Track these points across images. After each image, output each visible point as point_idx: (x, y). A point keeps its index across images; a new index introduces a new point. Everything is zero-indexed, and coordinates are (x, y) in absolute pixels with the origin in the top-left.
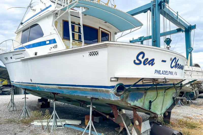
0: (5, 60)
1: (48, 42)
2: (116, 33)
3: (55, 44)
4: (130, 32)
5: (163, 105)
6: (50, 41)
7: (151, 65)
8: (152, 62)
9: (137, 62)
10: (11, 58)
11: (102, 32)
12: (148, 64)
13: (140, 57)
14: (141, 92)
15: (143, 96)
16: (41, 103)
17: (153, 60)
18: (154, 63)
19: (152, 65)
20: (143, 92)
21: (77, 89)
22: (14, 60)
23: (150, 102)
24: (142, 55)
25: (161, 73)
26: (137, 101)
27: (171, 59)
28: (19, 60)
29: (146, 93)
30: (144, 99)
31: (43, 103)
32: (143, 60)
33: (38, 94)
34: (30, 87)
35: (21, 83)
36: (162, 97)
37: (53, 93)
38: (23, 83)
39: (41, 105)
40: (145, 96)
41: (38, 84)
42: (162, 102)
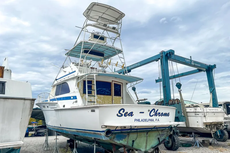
0: (43, 107)
1: (72, 98)
2: (127, 84)
3: (76, 100)
4: (136, 84)
5: (147, 143)
6: (73, 97)
7: (130, 116)
8: (131, 114)
9: (119, 115)
10: (48, 107)
11: (115, 84)
12: (128, 116)
13: (121, 112)
14: (124, 134)
15: (127, 137)
16: (69, 144)
17: (132, 113)
18: (133, 115)
19: (132, 116)
20: (127, 134)
21: (87, 132)
22: (49, 109)
23: (133, 141)
24: (122, 111)
25: (140, 120)
26: (122, 141)
27: (149, 111)
28: (53, 109)
29: (129, 135)
30: (128, 139)
31: (71, 144)
32: (123, 114)
33: (67, 135)
34: (59, 130)
35: (54, 127)
36: (146, 138)
37: (74, 135)
38: (55, 127)
39: (69, 146)
40: (128, 137)
41: (64, 128)
42: (145, 141)
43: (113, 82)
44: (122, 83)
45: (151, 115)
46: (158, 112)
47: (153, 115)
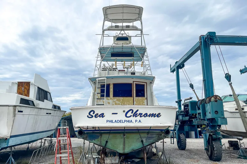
2: (151, 83)
7: (101, 117)
8: (102, 115)
9: (89, 116)
12: (99, 117)
13: (92, 113)
14: (97, 135)
15: (100, 137)
17: (103, 114)
18: (104, 116)
19: (103, 117)
20: (99, 135)
23: (107, 142)
24: (93, 112)
26: (95, 140)
27: (124, 111)
29: (101, 135)
30: (101, 140)
32: (94, 115)
42: (122, 143)
43: (134, 83)
44: (146, 83)
45: (128, 115)
46: (138, 113)
47: (131, 116)
